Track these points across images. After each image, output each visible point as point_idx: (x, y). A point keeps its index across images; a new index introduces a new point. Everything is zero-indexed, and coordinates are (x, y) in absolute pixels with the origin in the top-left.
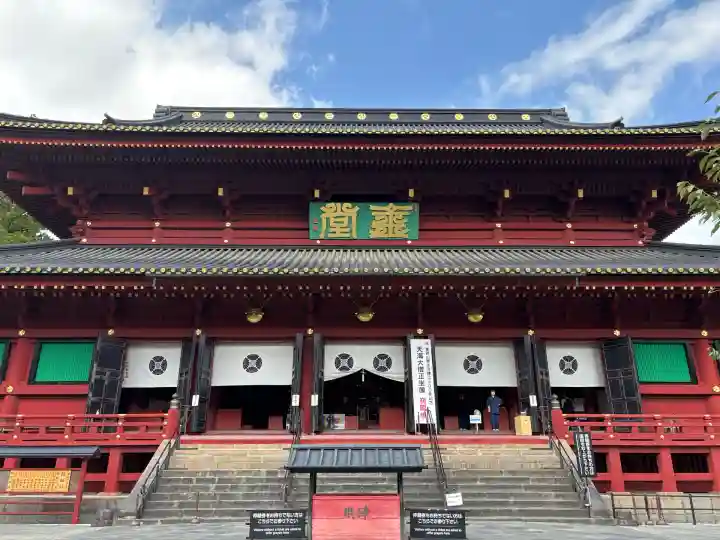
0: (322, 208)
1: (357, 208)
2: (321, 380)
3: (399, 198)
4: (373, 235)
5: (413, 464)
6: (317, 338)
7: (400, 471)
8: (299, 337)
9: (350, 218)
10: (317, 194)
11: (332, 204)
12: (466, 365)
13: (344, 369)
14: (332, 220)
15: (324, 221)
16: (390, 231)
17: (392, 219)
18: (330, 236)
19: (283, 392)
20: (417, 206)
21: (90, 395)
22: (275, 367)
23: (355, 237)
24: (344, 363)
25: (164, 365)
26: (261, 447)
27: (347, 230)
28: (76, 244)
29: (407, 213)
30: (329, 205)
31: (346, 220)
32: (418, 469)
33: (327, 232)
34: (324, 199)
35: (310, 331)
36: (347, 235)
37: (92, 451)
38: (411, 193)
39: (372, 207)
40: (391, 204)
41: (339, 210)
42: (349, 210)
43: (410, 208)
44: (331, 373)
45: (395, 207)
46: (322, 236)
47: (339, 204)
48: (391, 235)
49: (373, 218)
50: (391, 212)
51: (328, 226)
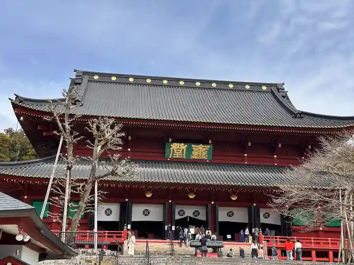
0: (171, 145)
1: (186, 146)
2: (174, 220)
3: (205, 142)
4: (192, 157)
9: (183, 150)
10: (170, 140)
11: (176, 144)
13: (181, 215)
14: (175, 150)
15: (172, 151)
16: (200, 156)
17: (201, 151)
18: (174, 157)
20: (212, 146)
23: (185, 158)
24: (182, 213)
25: (111, 212)
27: (182, 155)
29: (208, 149)
30: (174, 144)
31: (181, 151)
33: (173, 155)
34: (173, 142)
36: (182, 157)
37: (110, 243)
38: (210, 142)
39: (193, 146)
40: (201, 145)
41: (178, 146)
42: (183, 146)
43: (209, 147)
44: (177, 217)
45: (203, 146)
46: (170, 157)
47: (179, 144)
48: (200, 158)
49: (193, 150)
50: (201, 148)
51: (173, 153)
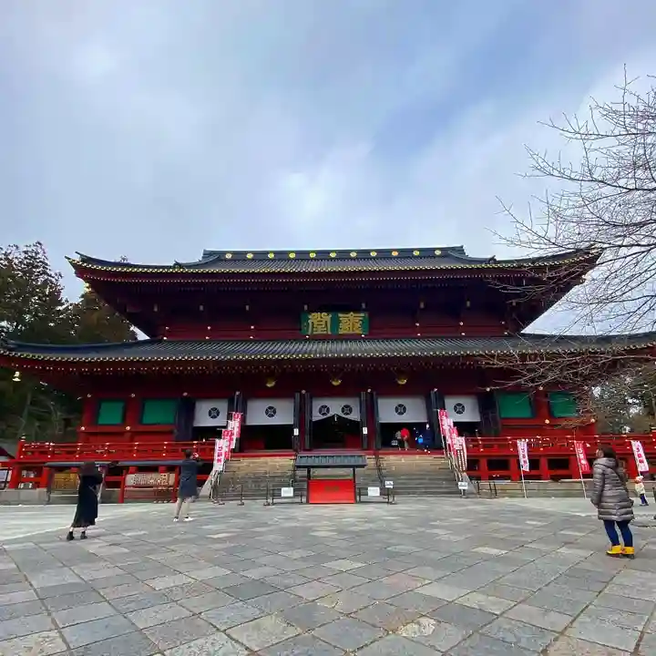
0: (309, 316)
1: (330, 316)
2: (311, 421)
3: (357, 310)
4: (341, 332)
5: (360, 463)
6: (307, 396)
7: (354, 467)
8: (297, 395)
9: (326, 322)
10: (306, 307)
11: (315, 314)
12: (397, 410)
13: (324, 414)
14: (315, 323)
15: (311, 324)
16: (351, 329)
17: (352, 322)
18: (315, 333)
19: (289, 428)
20: (366, 312)
21: (176, 431)
22: (284, 415)
23: (329, 333)
24: (324, 411)
26: (278, 459)
27: (325, 329)
28: (161, 341)
29: (362, 318)
30: (312, 314)
31: (323, 323)
32: (363, 466)
33: (312, 331)
34: (311, 311)
35: (304, 392)
36: (325, 332)
38: (364, 306)
39: (340, 315)
40: (352, 313)
41: (319, 317)
42: (326, 317)
43: (362, 315)
44: (317, 416)
45: (354, 315)
46: (309, 333)
47: (319, 314)
48: (351, 332)
49: (340, 322)
50: (351, 318)
51: (313, 327)
